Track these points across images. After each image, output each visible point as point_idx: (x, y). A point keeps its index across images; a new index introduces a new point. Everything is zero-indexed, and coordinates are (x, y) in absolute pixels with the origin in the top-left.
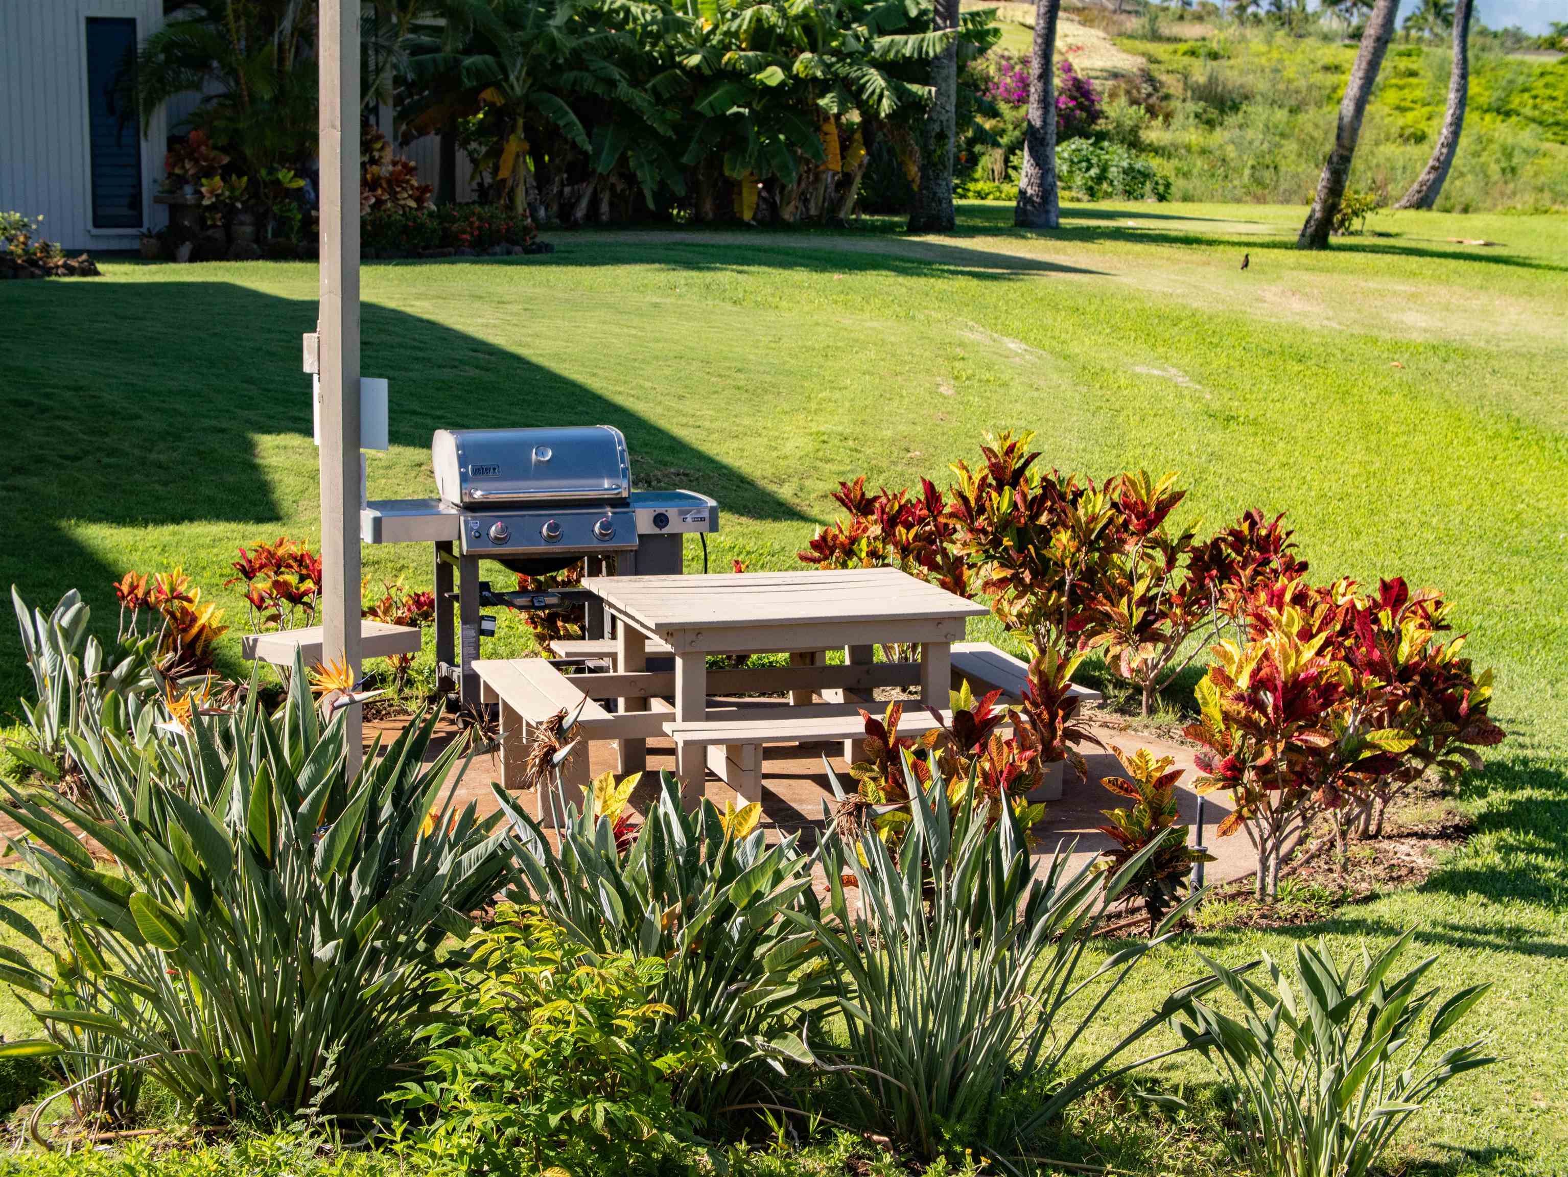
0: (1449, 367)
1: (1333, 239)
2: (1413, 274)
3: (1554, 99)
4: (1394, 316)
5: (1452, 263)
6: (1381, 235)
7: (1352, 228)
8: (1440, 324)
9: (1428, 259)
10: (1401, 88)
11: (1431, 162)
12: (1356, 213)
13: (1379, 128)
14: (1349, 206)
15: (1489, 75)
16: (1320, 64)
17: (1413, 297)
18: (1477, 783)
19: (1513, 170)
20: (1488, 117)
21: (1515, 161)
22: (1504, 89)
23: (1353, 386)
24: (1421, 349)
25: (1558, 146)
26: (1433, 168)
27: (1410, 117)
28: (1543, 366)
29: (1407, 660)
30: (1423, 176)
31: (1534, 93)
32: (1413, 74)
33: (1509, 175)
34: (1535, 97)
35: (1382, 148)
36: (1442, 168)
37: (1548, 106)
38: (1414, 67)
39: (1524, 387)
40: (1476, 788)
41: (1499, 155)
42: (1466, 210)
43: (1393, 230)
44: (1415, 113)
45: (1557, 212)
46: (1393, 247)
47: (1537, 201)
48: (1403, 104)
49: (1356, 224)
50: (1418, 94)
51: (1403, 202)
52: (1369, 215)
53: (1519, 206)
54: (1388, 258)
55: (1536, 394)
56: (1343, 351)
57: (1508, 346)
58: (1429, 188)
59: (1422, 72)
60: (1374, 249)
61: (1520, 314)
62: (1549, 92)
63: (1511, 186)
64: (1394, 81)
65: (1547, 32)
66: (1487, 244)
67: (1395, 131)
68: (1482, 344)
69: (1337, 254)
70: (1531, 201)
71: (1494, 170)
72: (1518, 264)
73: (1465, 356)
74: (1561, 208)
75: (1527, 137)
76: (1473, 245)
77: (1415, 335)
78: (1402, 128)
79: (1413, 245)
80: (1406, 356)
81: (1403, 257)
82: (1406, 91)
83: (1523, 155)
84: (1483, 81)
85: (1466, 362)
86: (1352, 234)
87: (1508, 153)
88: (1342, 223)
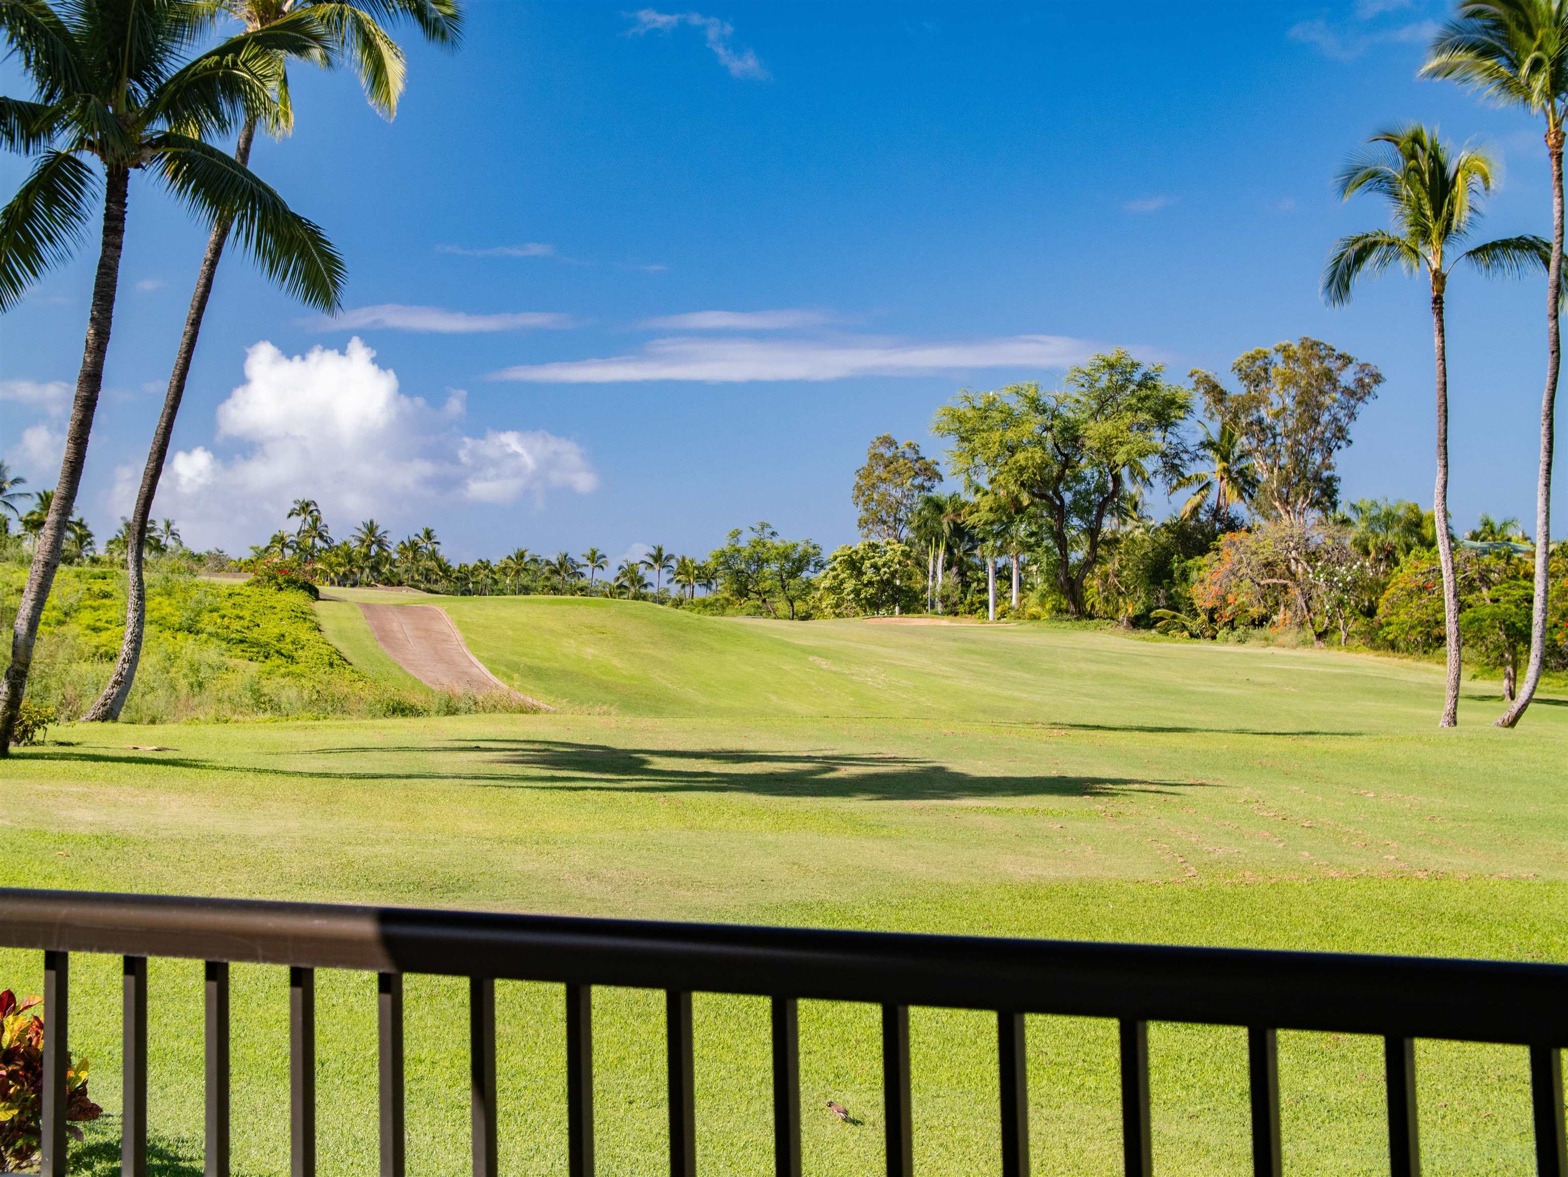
0: (110, 853)
1: (13, 748)
2: (87, 776)
3: (241, 618)
4: (64, 813)
5: (124, 766)
6: (62, 744)
7: (35, 739)
8: (105, 818)
9: (103, 763)
10: (96, 609)
11: (114, 678)
12: (37, 724)
13: (72, 647)
14: (30, 718)
15: (179, 596)
16: (15, 587)
17: (84, 797)
18: (87, 1160)
19: (200, 685)
20: (180, 635)
21: (202, 675)
22: (193, 610)
23: (20, 873)
24: (85, 840)
25: (246, 661)
26: (116, 682)
27: (104, 636)
28: (195, 850)
29: (9, 1045)
30: (107, 691)
31: (222, 612)
32: (107, 595)
33: (197, 689)
34: (223, 617)
35: (74, 666)
36: (125, 682)
37: (237, 625)
38: (108, 589)
39: (175, 867)
40: (85, 1163)
41: (185, 671)
42: (153, 722)
43: (74, 740)
44: (109, 632)
45: (237, 721)
46: (73, 754)
47: (217, 711)
48: (98, 624)
49: (39, 734)
50: (113, 614)
51: (89, 716)
52: (50, 726)
53: (202, 717)
54: (64, 763)
55: (185, 873)
56: (12, 844)
57: (165, 834)
58: (114, 701)
59: (114, 593)
60: (51, 757)
61: (181, 807)
62: (237, 612)
63: (196, 700)
64: (89, 603)
65: (249, 555)
66: (159, 750)
67: (88, 650)
68: (142, 834)
69: (16, 761)
70: (213, 712)
71: (183, 685)
72: (185, 765)
73: (125, 844)
74: (240, 717)
75: (212, 653)
76: (147, 751)
77: (81, 828)
78: (97, 647)
79: (91, 752)
80: (71, 846)
81: (79, 762)
82: (100, 612)
83: (210, 671)
84: (174, 602)
85: (126, 849)
86: (34, 744)
87: (194, 669)
88: (25, 732)
